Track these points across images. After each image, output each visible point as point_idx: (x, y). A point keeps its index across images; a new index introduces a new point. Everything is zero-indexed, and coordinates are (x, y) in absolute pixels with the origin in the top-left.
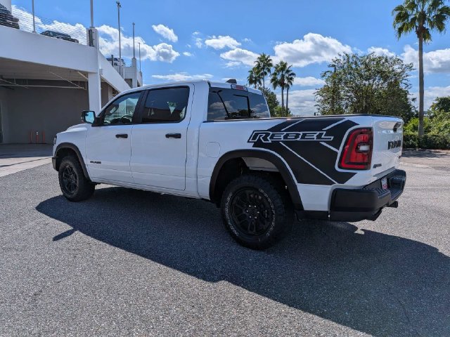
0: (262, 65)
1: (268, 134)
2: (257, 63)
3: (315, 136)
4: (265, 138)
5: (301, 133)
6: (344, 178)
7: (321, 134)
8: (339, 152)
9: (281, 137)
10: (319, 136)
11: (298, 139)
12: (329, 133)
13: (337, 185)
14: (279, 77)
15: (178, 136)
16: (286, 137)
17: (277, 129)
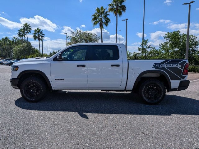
0: (26, 28)
1: (160, 65)
2: (23, 27)
3: (176, 65)
4: (159, 66)
5: (171, 64)
6: (184, 77)
7: (178, 65)
8: (183, 70)
9: (165, 65)
10: (177, 65)
11: (171, 66)
12: (180, 64)
13: (182, 80)
14: (37, 36)
15: (118, 66)
16: (167, 66)
17: (163, 63)
